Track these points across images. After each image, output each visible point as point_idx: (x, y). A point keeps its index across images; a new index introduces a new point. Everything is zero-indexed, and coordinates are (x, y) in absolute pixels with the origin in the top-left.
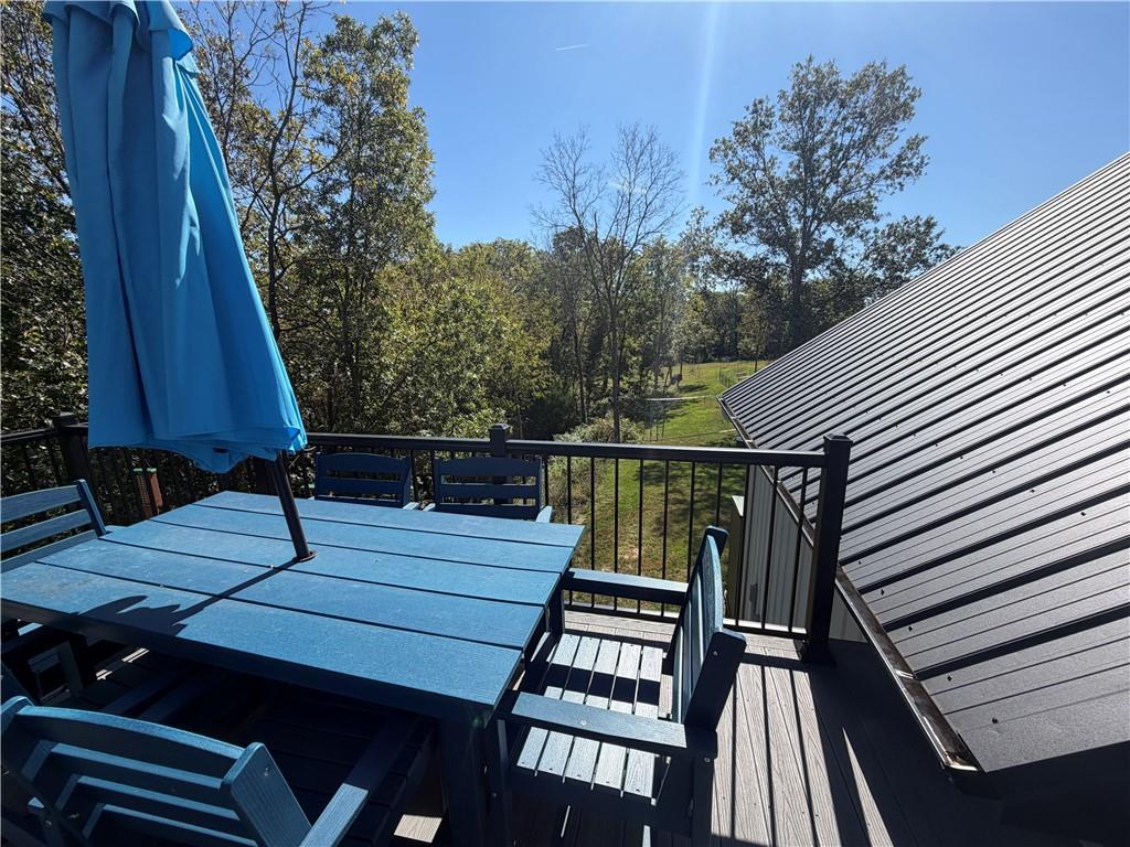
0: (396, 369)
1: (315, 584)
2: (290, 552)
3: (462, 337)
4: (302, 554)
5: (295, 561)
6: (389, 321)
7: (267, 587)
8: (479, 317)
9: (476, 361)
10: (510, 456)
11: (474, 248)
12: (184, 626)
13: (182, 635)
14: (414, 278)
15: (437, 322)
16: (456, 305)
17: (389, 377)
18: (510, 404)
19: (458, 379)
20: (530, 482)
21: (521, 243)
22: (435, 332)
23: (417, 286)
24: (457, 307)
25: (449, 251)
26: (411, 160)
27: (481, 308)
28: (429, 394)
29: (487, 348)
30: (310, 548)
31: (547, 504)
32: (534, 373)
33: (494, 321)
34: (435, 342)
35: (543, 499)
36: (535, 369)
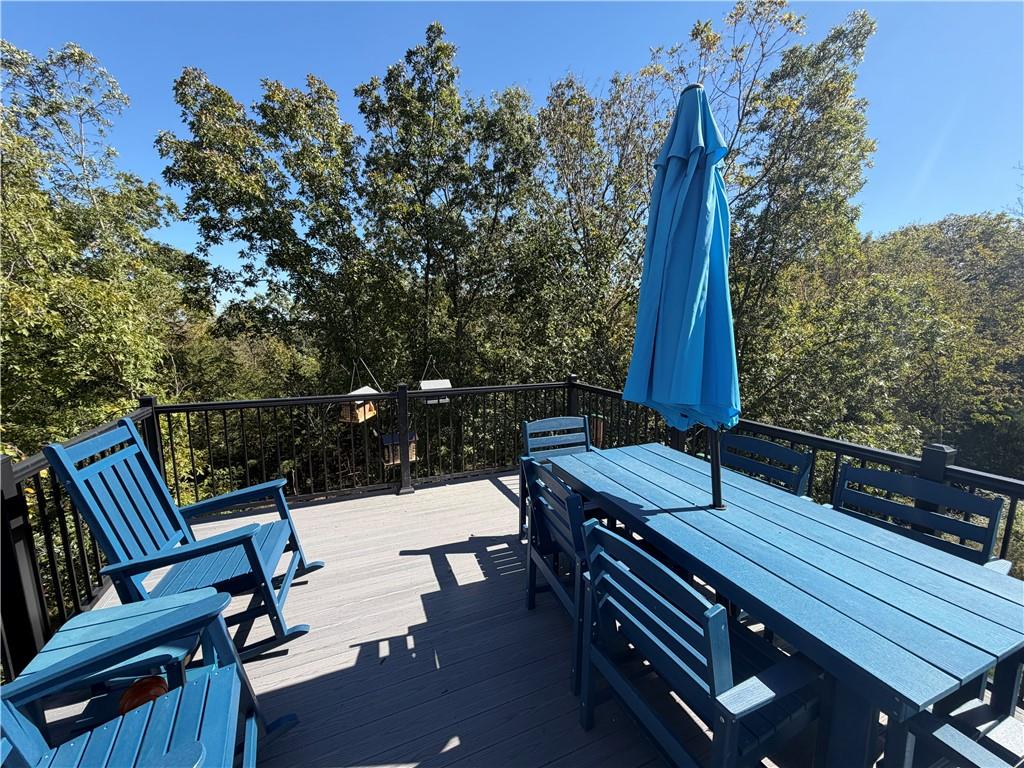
0: (781, 367)
1: (726, 528)
2: (709, 500)
3: (873, 340)
4: (717, 504)
5: (711, 507)
6: (784, 319)
7: (693, 517)
8: (903, 317)
9: (886, 366)
10: (948, 483)
11: (905, 233)
12: (648, 520)
13: (647, 524)
14: (816, 274)
15: (841, 322)
16: (873, 303)
17: (771, 373)
18: (928, 423)
19: (856, 383)
20: (982, 521)
21: (993, 216)
22: (836, 332)
23: (817, 282)
24: (874, 305)
25: (866, 241)
26: (842, 156)
27: (909, 305)
28: (813, 396)
29: (908, 353)
30: (723, 502)
31: (1003, 556)
32: (982, 389)
33: (929, 321)
34: (834, 341)
35: (997, 546)
36: (985, 383)
